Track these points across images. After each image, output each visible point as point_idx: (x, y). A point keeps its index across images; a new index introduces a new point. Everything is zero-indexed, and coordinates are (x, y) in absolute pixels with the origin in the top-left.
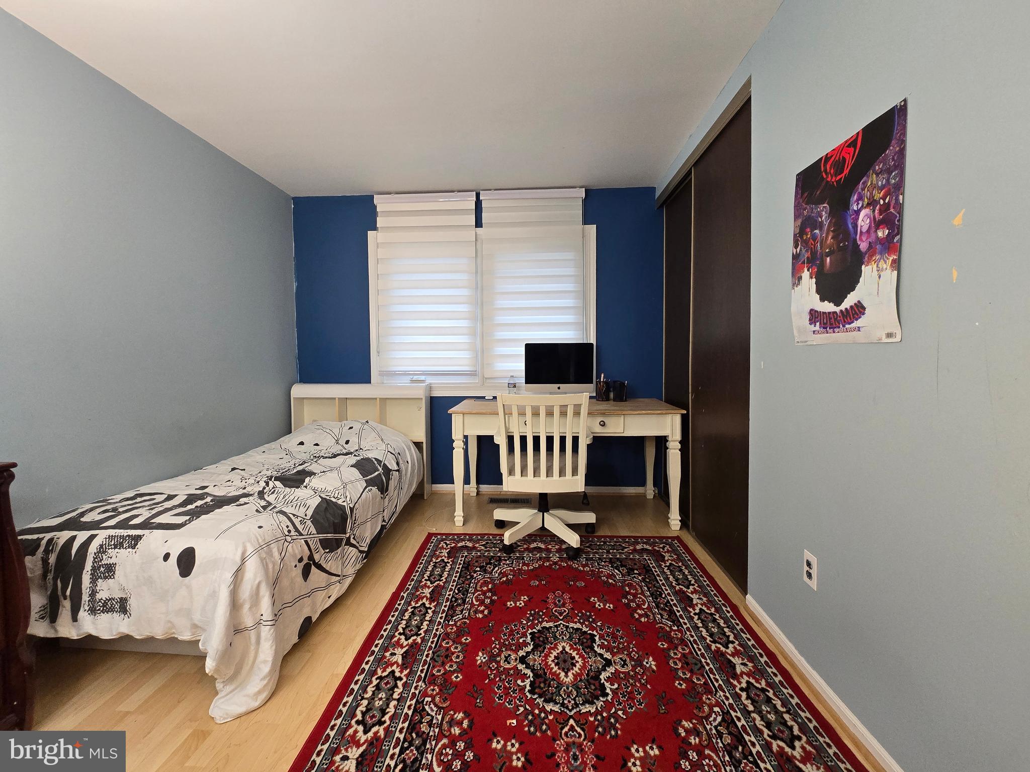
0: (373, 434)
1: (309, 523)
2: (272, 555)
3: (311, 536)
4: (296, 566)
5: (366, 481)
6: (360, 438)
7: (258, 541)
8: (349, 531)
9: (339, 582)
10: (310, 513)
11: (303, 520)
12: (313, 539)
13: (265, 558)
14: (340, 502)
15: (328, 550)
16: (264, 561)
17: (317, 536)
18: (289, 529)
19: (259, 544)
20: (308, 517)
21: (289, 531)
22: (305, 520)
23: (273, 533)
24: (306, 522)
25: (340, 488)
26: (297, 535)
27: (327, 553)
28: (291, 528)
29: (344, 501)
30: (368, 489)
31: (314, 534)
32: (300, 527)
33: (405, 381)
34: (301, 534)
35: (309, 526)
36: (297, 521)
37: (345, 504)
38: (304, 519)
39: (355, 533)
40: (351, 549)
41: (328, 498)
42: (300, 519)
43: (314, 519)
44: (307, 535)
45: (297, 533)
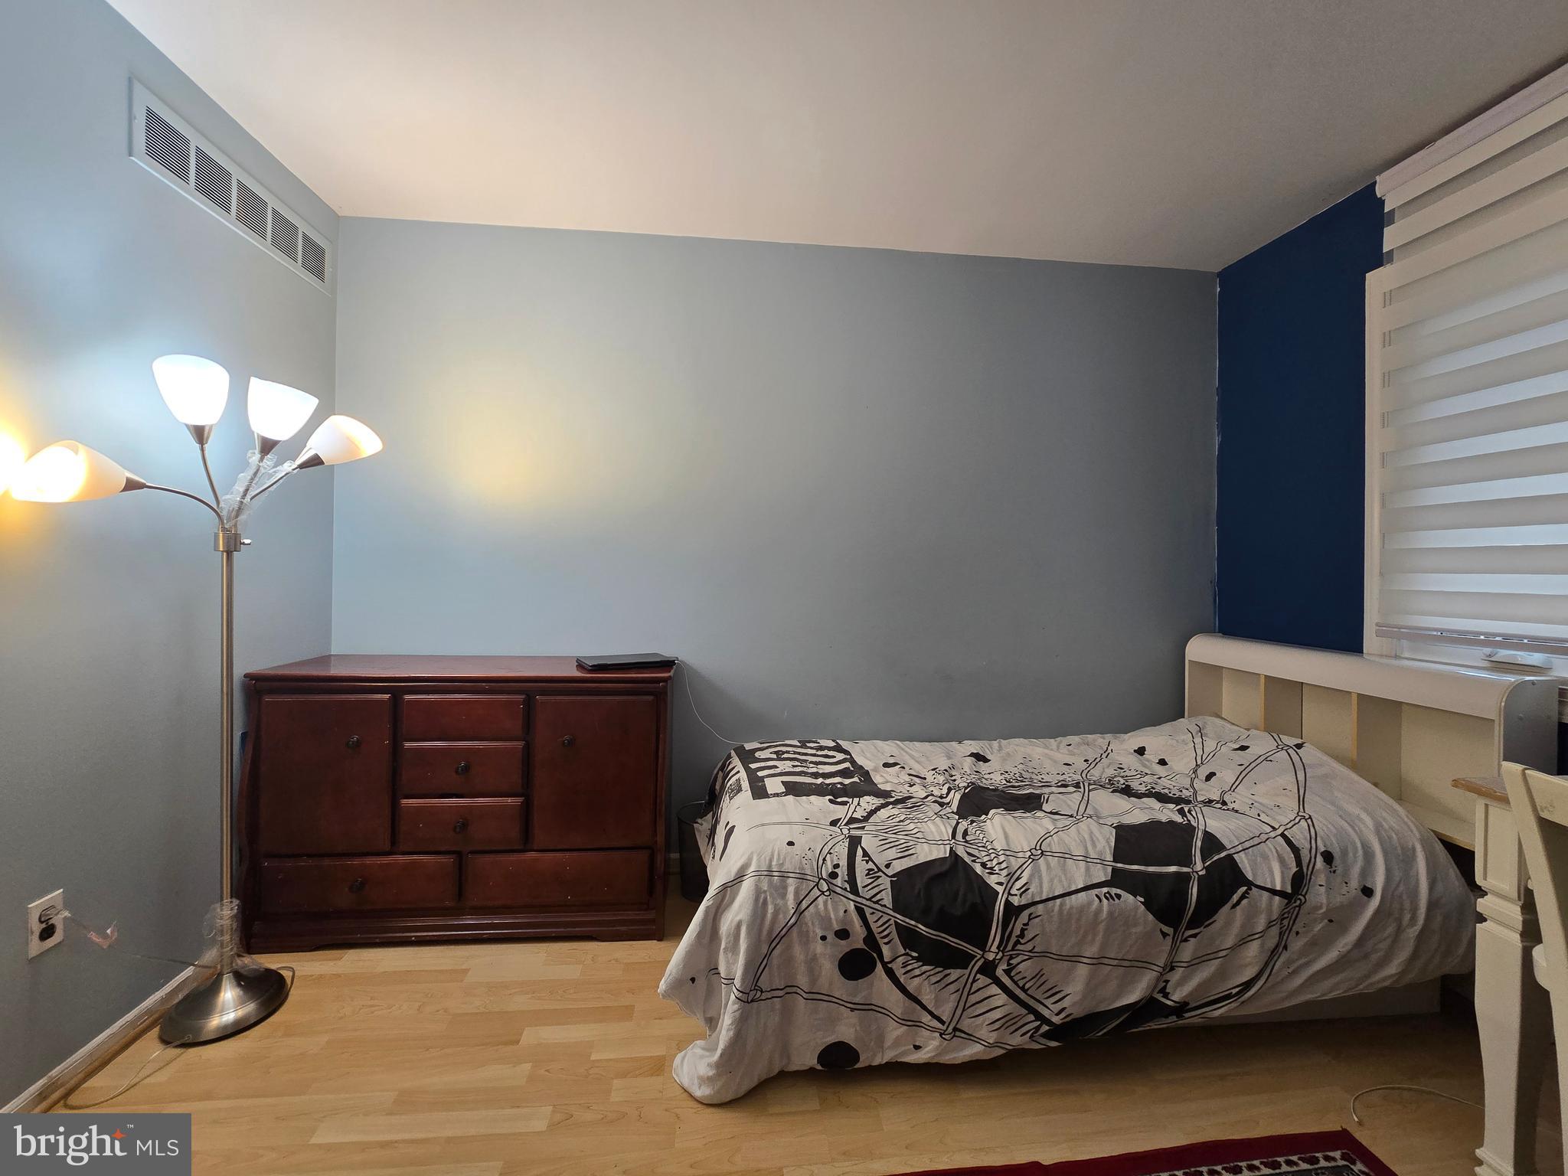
0: (1288, 780)
1: (885, 882)
2: (784, 896)
3: (877, 906)
4: (823, 938)
5: (1115, 870)
6: (1239, 780)
7: (771, 861)
8: (994, 949)
9: (941, 1035)
10: (898, 866)
11: (876, 870)
12: (881, 914)
13: (765, 892)
14: (992, 880)
15: (917, 955)
16: (763, 896)
17: (891, 913)
18: (836, 870)
19: (770, 865)
20: (890, 872)
21: (834, 875)
22: (880, 874)
23: (801, 863)
24: (879, 877)
25: (1020, 855)
26: (845, 889)
27: (913, 958)
28: (842, 872)
29: (1001, 884)
30: (1105, 890)
31: (885, 906)
32: (861, 879)
33: (1469, 663)
34: (855, 891)
35: (882, 887)
36: (861, 866)
37: (1000, 889)
38: (880, 870)
39: (1014, 962)
40: (995, 989)
41: (968, 859)
42: (871, 865)
43: (904, 881)
44: (869, 900)
45: (847, 886)
